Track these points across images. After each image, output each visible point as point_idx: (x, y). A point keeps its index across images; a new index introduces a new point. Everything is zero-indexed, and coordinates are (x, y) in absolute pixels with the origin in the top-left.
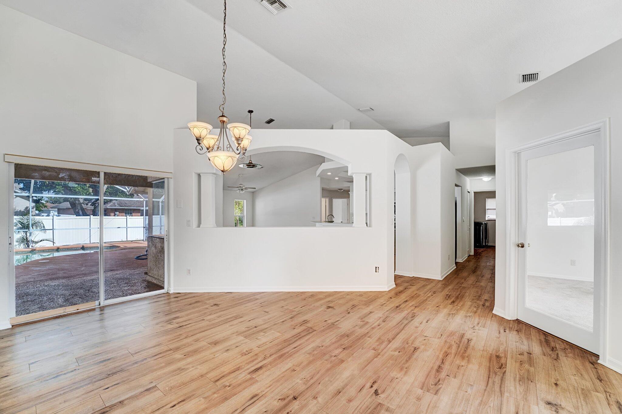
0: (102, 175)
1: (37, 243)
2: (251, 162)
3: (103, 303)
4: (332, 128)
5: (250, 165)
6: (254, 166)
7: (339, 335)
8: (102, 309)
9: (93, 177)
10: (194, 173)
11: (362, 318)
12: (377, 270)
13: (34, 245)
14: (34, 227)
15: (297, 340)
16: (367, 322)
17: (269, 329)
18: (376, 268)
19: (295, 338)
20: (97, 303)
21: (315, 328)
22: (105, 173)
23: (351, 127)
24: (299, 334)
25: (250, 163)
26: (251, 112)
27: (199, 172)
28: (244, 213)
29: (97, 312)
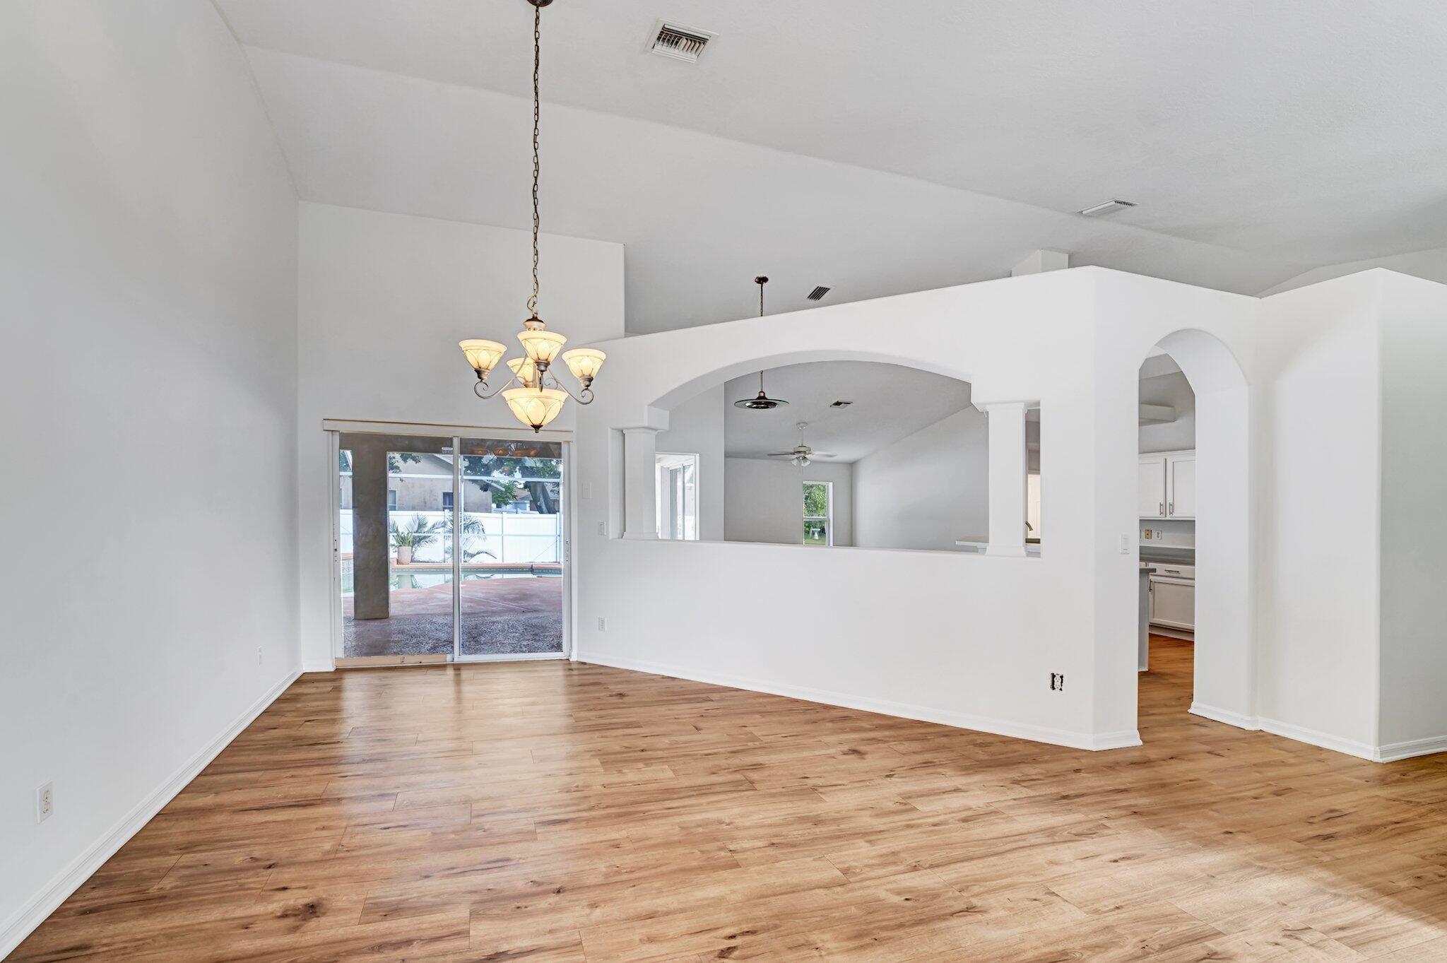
0: (456, 442)
1: (472, 556)
2: (762, 394)
3: (460, 657)
4: (1010, 276)
5: (760, 403)
6: (769, 404)
7: (799, 815)
8: (458, 667)
9: (444, 447)
10: (609, 430)
11: (908, 796)
12: (1057, 683)
13: (467, 559)
14: (470, 530)
15: (693, 796)
16: (914, 809)
17: (665, 760)
18: (1054, 676)
19: (692, 791)
20: (449, 657)
21: (757, 786)
22: (462, 440)
23: (1072, 264)
24: (709, 787)
25: (760, 398)
26: (762, 280)
27: (620, 426)
28: (828, 513)
29: (450, 672)
